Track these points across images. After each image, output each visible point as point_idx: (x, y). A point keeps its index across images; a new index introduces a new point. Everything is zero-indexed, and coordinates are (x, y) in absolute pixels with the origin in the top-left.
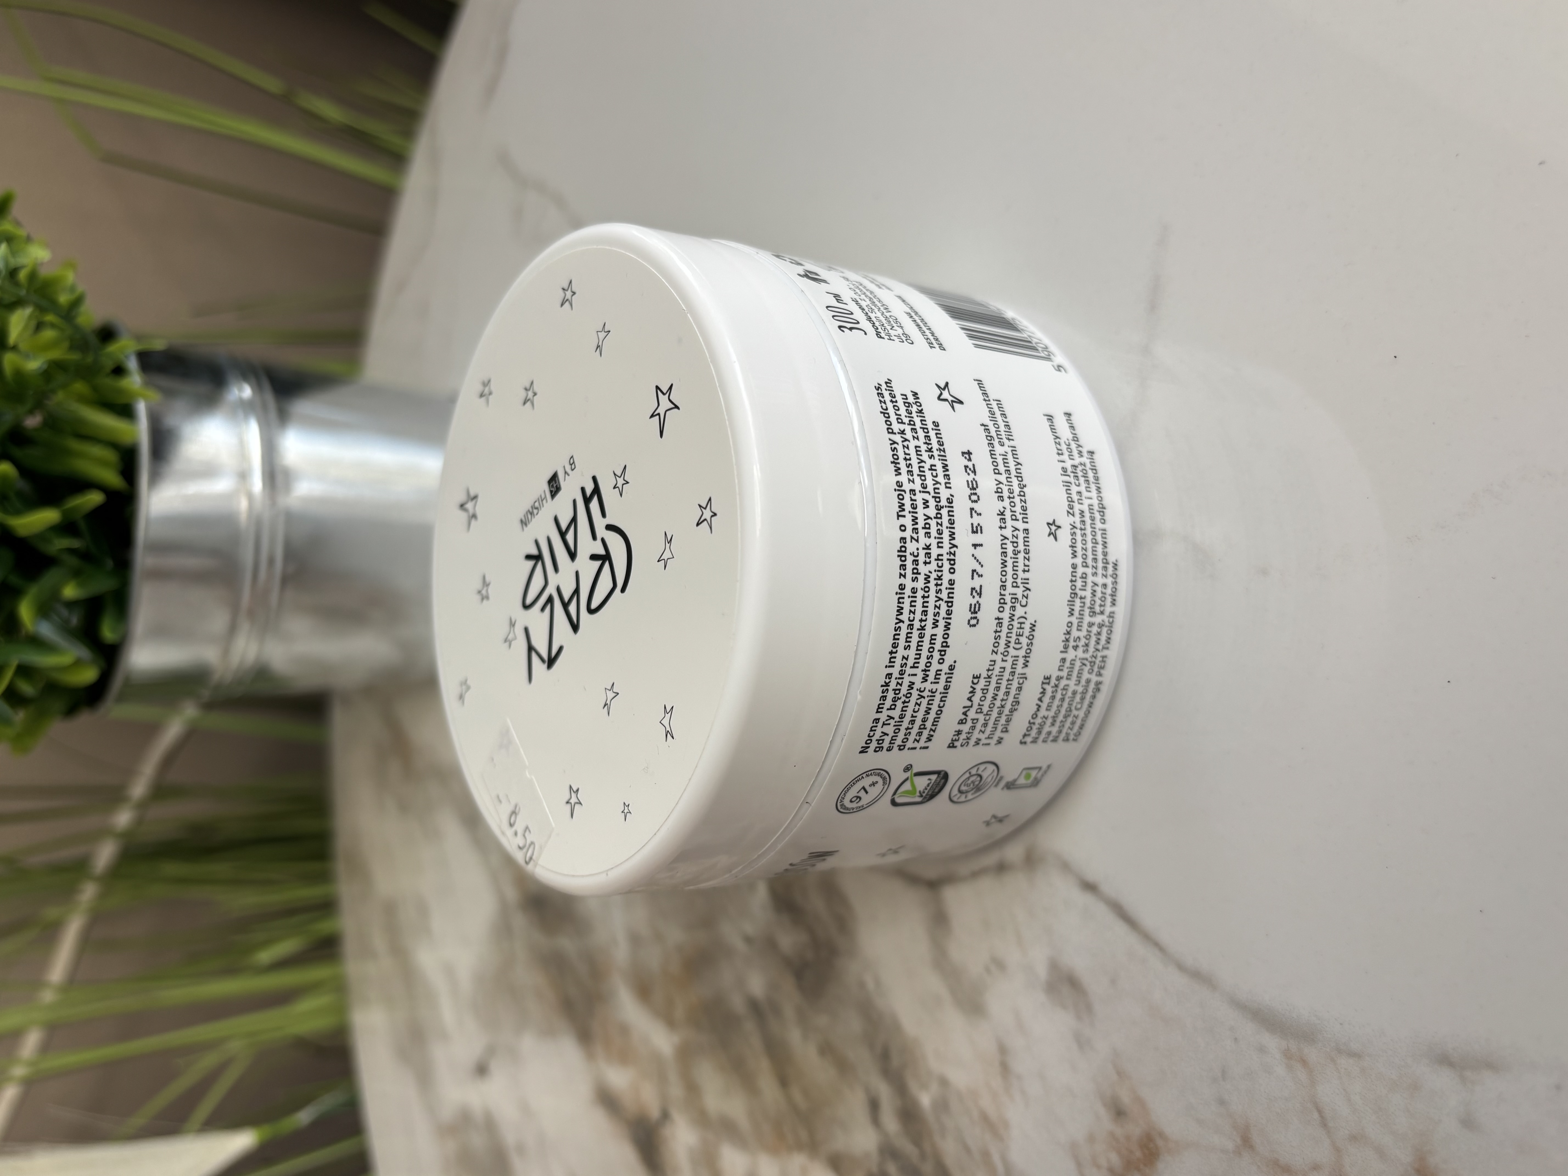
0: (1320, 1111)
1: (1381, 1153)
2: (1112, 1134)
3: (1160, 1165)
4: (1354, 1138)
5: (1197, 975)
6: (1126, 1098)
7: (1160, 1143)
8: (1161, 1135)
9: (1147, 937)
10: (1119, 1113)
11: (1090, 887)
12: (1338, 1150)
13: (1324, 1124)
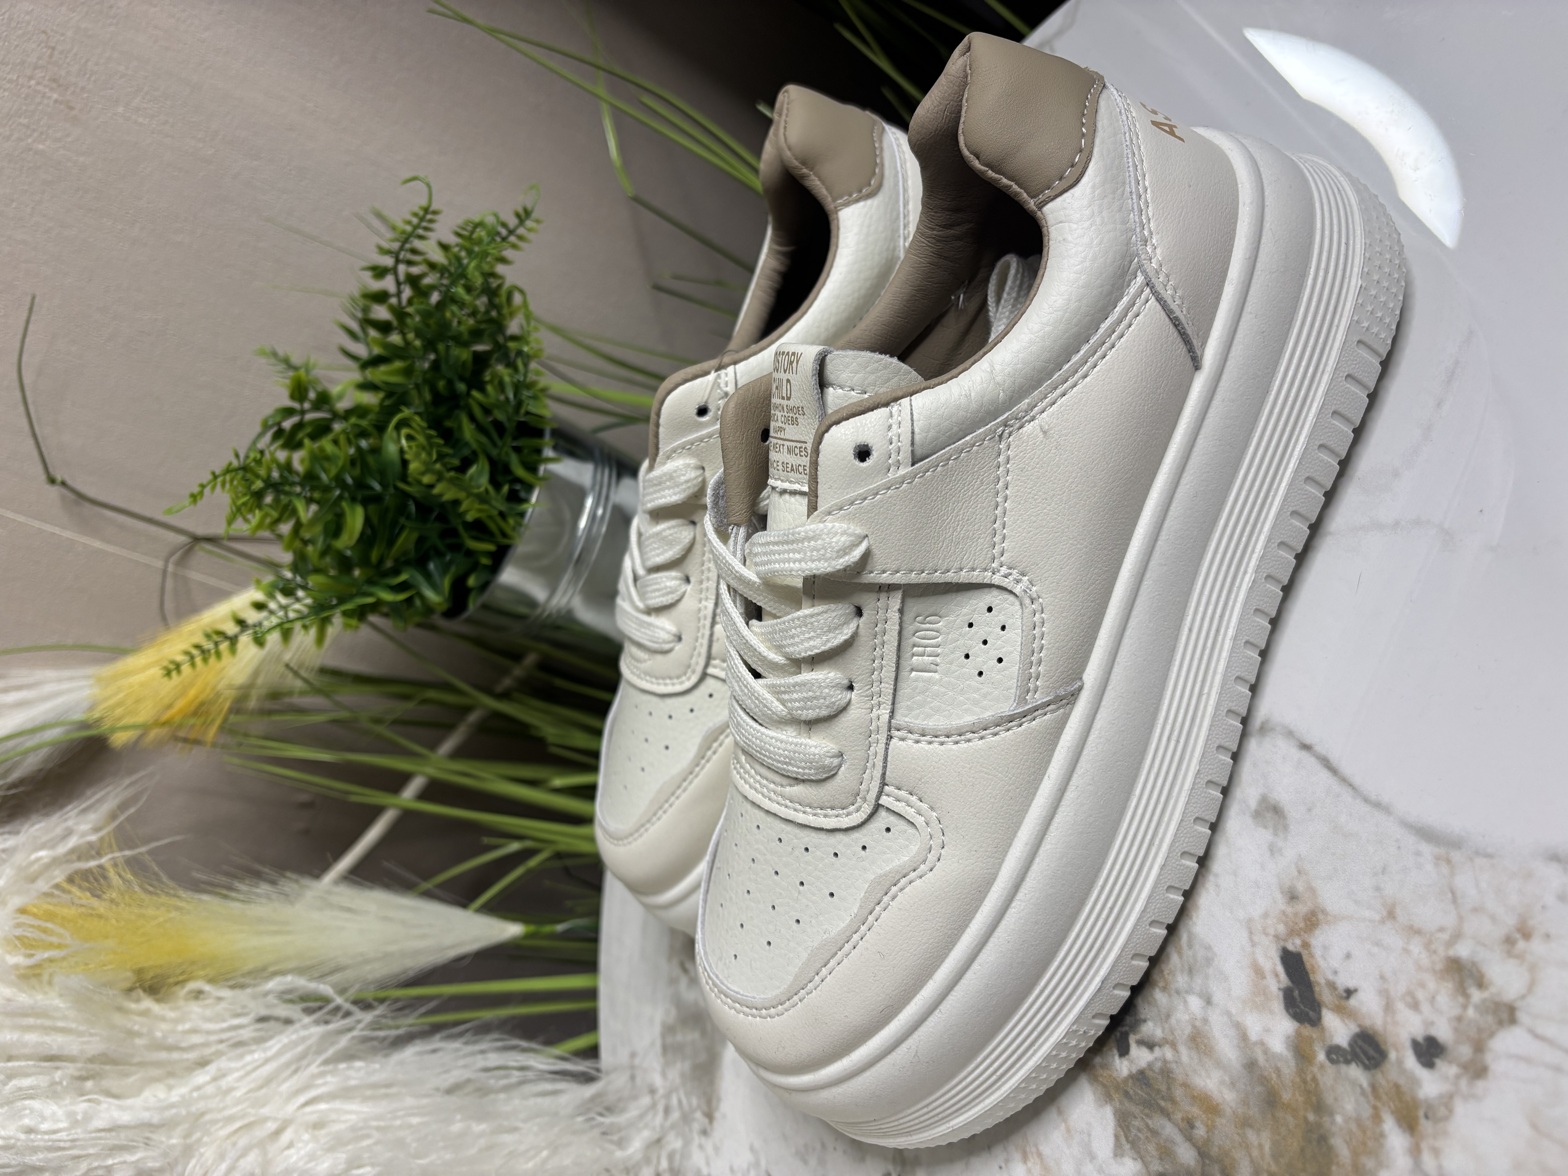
0: (1453, 893)
1: (1493, 918)
2: (1284, 913)
3: (1317, 932)
4: (1476, 910)
5: (1377, 805)
6: (1300, 887)
7: (1321, 917)
8: (1324, 911)
9: (1344, 780)
10: (1293, 897)
11: (1306, 747)
12: (1461, 918)
13: (1454, 900)
